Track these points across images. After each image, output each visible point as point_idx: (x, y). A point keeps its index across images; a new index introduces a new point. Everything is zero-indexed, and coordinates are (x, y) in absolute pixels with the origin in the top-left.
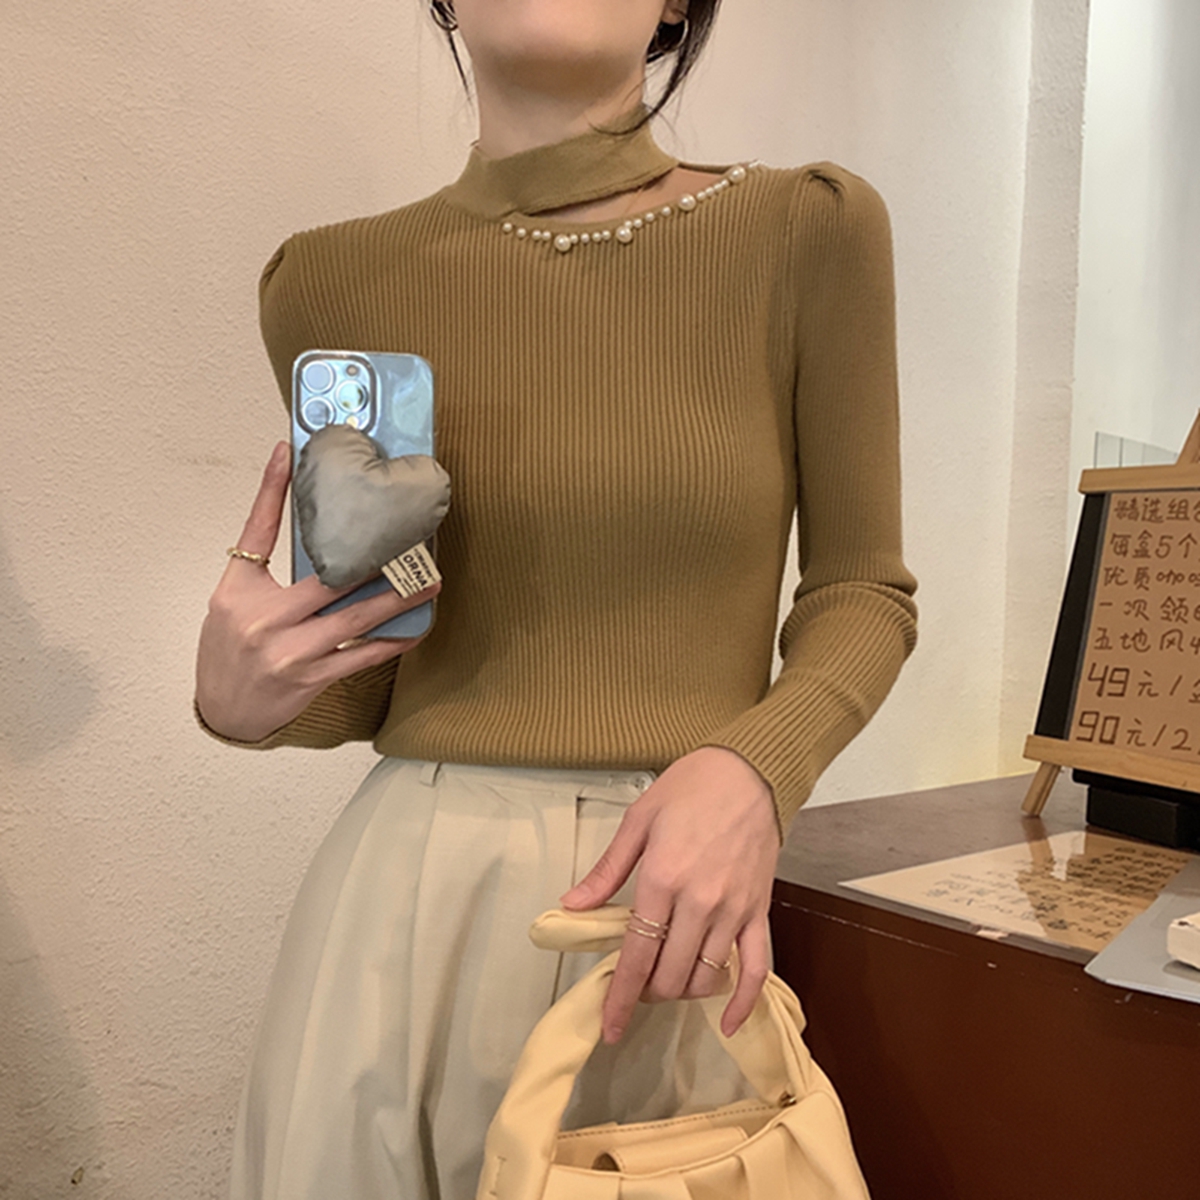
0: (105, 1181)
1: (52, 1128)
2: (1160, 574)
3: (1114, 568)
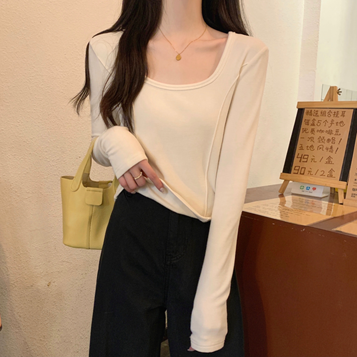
0: (56, 286)
1: (43, 272)
2: (318, 130)
3: (305, 128)
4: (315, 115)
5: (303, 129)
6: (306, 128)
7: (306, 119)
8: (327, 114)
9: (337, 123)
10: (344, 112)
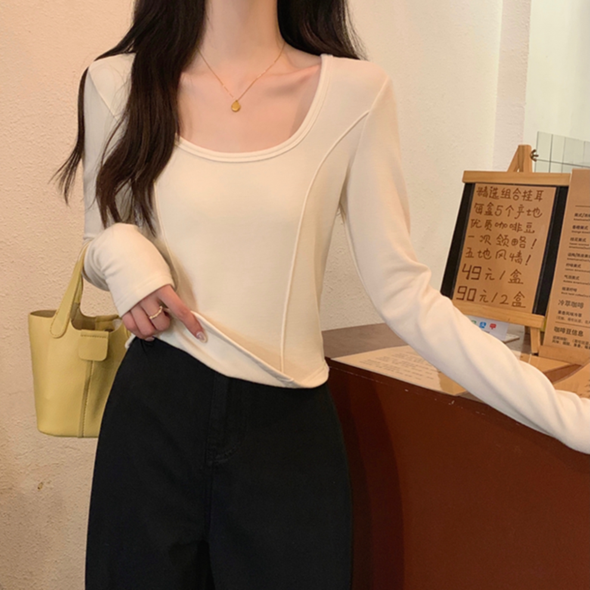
1: (29, 465)
2: (497, 223)
3: (475, 219)
4: (492, 195)
5: (473, 220)
6: (477, 220)
7: (478, 203)
8: (512, 195)
9: (529, 211)
10: (540, 193)
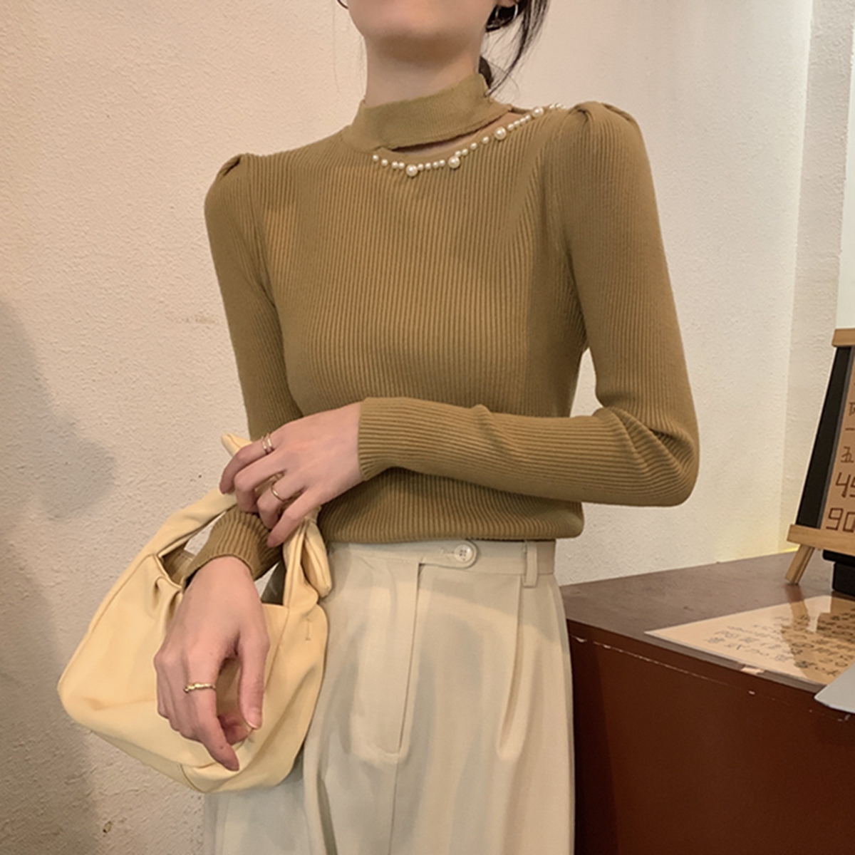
0: (126, 831)
1: (90, 793)
5: (852, 404)
